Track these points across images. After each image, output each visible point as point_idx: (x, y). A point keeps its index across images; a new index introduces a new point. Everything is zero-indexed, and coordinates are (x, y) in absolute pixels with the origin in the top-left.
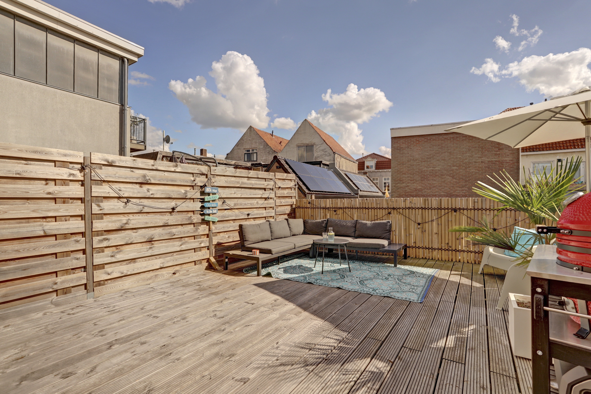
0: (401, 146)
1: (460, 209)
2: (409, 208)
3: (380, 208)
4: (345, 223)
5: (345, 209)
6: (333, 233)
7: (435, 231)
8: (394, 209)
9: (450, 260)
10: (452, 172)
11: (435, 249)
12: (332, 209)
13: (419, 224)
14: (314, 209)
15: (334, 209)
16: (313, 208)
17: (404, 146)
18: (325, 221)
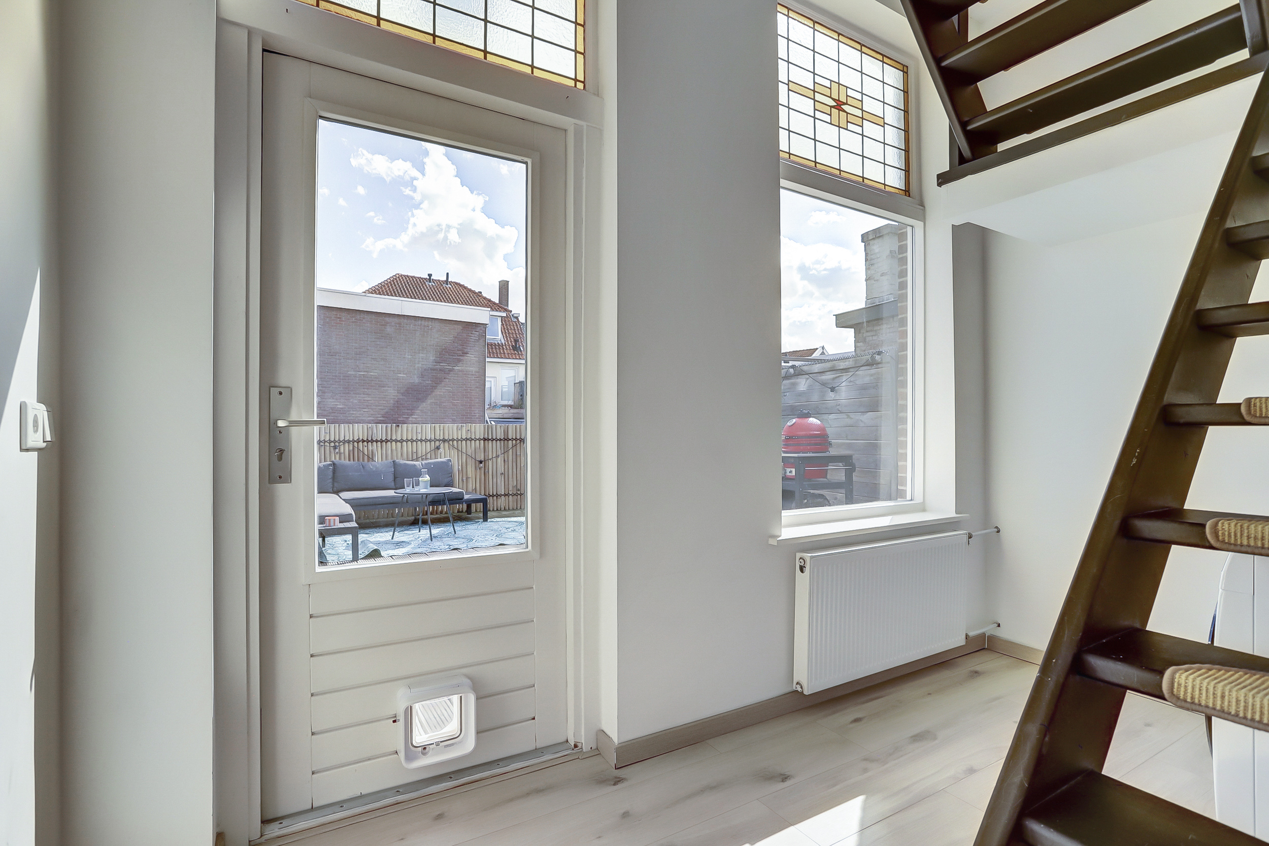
2: (467, 439)
3: (422, 441)
4: (374, 468)
5: (356, 444)
7: (500, 470)
8: (444, 441)
12: (327, 444)
13: (481, 462)
15: (332, 444)
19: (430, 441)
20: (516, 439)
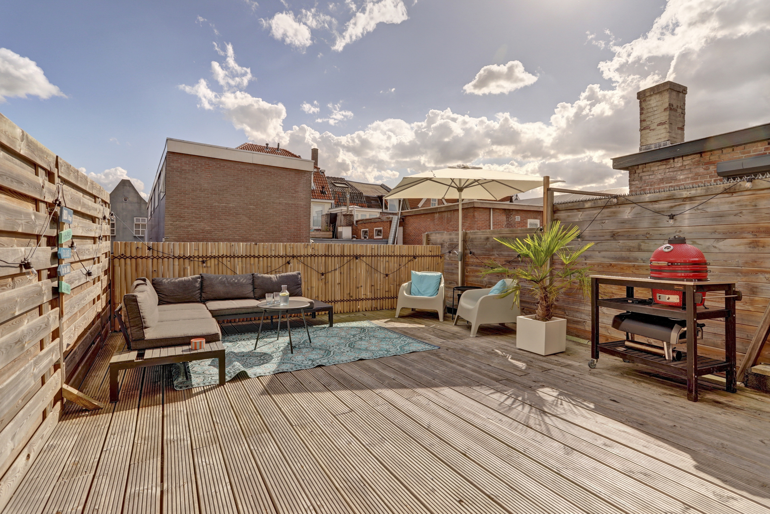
0: (183, 168)
1: (360, 256)
2: (311, 256)
3: (275, 257)
4: (236, 279)
5: (220, 259)
6: (287, 293)
7: (338, 281)
8: (293, 257)
9: (351, 311)
10: (248, 212)
11: (338, 301)
12: (196, 259)
13: (322, 274)
14: (160, 260)
15: (201, 259)
16: (158, 258)
17: (187, 167)
18: (199, 278)
19: (282, 257)
20: (350, 256)
